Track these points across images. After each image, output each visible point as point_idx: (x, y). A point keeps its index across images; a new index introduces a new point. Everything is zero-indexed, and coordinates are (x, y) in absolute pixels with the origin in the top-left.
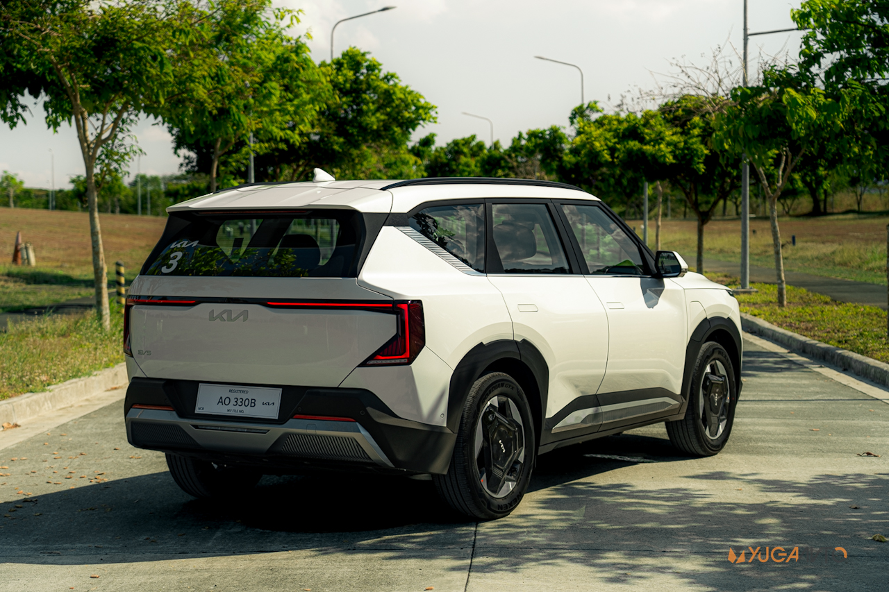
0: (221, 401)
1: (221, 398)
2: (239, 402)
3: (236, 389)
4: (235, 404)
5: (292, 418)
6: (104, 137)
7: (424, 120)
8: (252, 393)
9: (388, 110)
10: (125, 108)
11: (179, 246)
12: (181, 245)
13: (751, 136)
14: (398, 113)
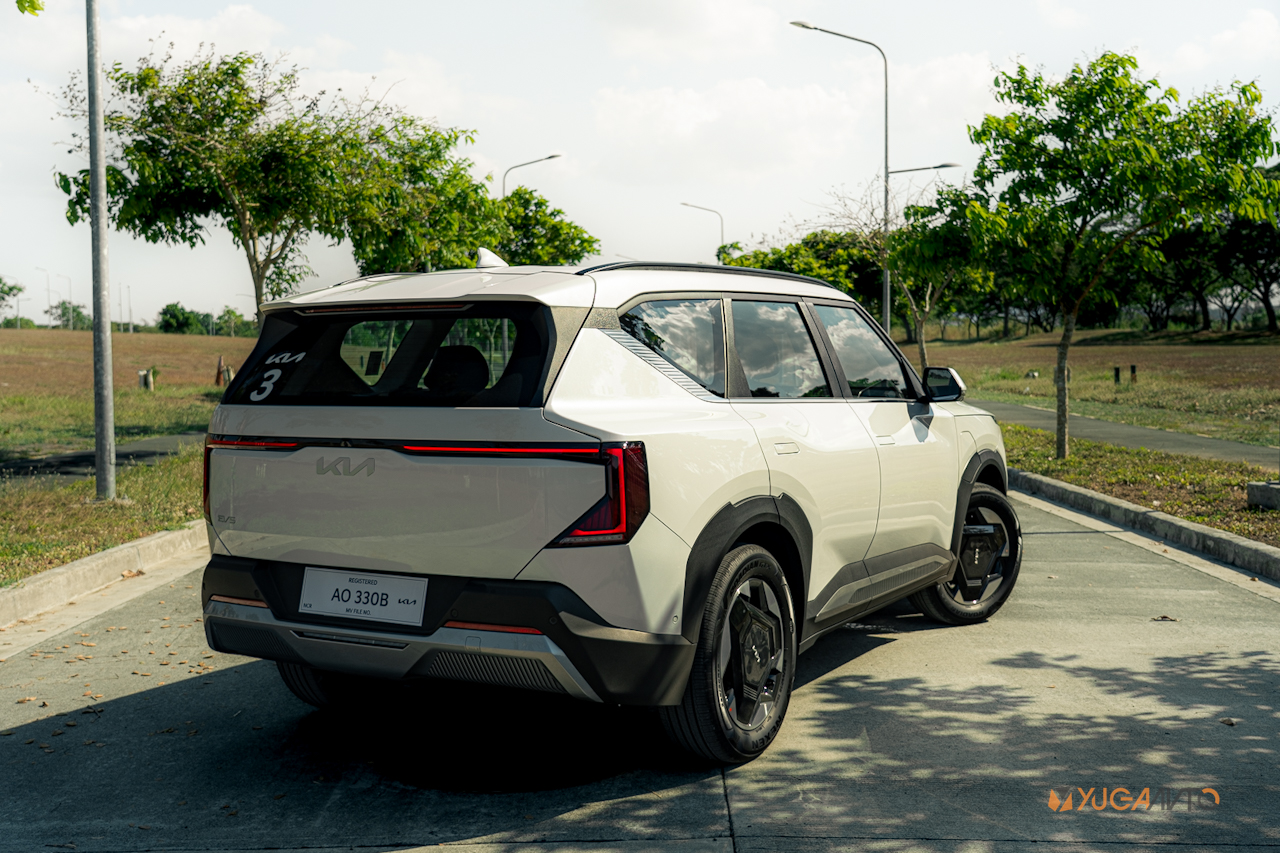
0: (337, 595)
1: (337, 590)
2: (363, 597)
3: (359, 577)
4: (358, 600)
5: (443, 626)
6: (273, 257)
7: (588, 252)
8: (383, 585)
9: (557, 243)
10: (295, 227)
11: (277, 360)
12: (281, 359)
13: (926, 255)
14: (566, 246)
